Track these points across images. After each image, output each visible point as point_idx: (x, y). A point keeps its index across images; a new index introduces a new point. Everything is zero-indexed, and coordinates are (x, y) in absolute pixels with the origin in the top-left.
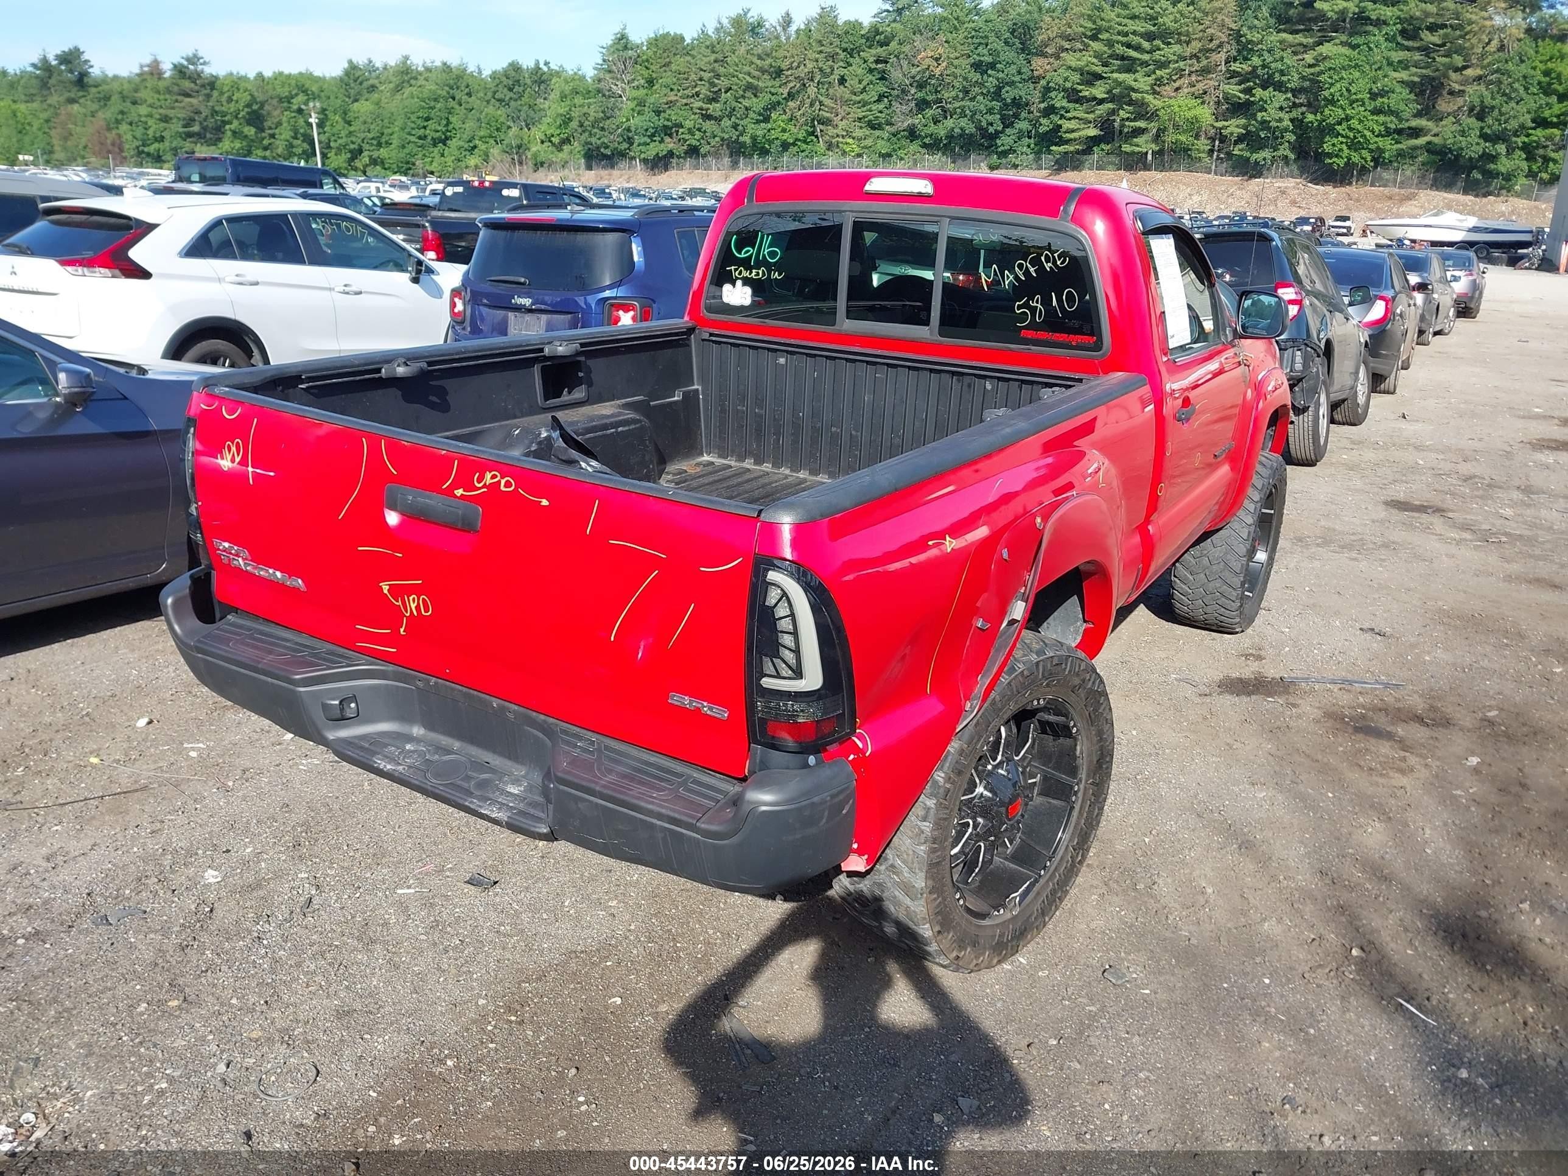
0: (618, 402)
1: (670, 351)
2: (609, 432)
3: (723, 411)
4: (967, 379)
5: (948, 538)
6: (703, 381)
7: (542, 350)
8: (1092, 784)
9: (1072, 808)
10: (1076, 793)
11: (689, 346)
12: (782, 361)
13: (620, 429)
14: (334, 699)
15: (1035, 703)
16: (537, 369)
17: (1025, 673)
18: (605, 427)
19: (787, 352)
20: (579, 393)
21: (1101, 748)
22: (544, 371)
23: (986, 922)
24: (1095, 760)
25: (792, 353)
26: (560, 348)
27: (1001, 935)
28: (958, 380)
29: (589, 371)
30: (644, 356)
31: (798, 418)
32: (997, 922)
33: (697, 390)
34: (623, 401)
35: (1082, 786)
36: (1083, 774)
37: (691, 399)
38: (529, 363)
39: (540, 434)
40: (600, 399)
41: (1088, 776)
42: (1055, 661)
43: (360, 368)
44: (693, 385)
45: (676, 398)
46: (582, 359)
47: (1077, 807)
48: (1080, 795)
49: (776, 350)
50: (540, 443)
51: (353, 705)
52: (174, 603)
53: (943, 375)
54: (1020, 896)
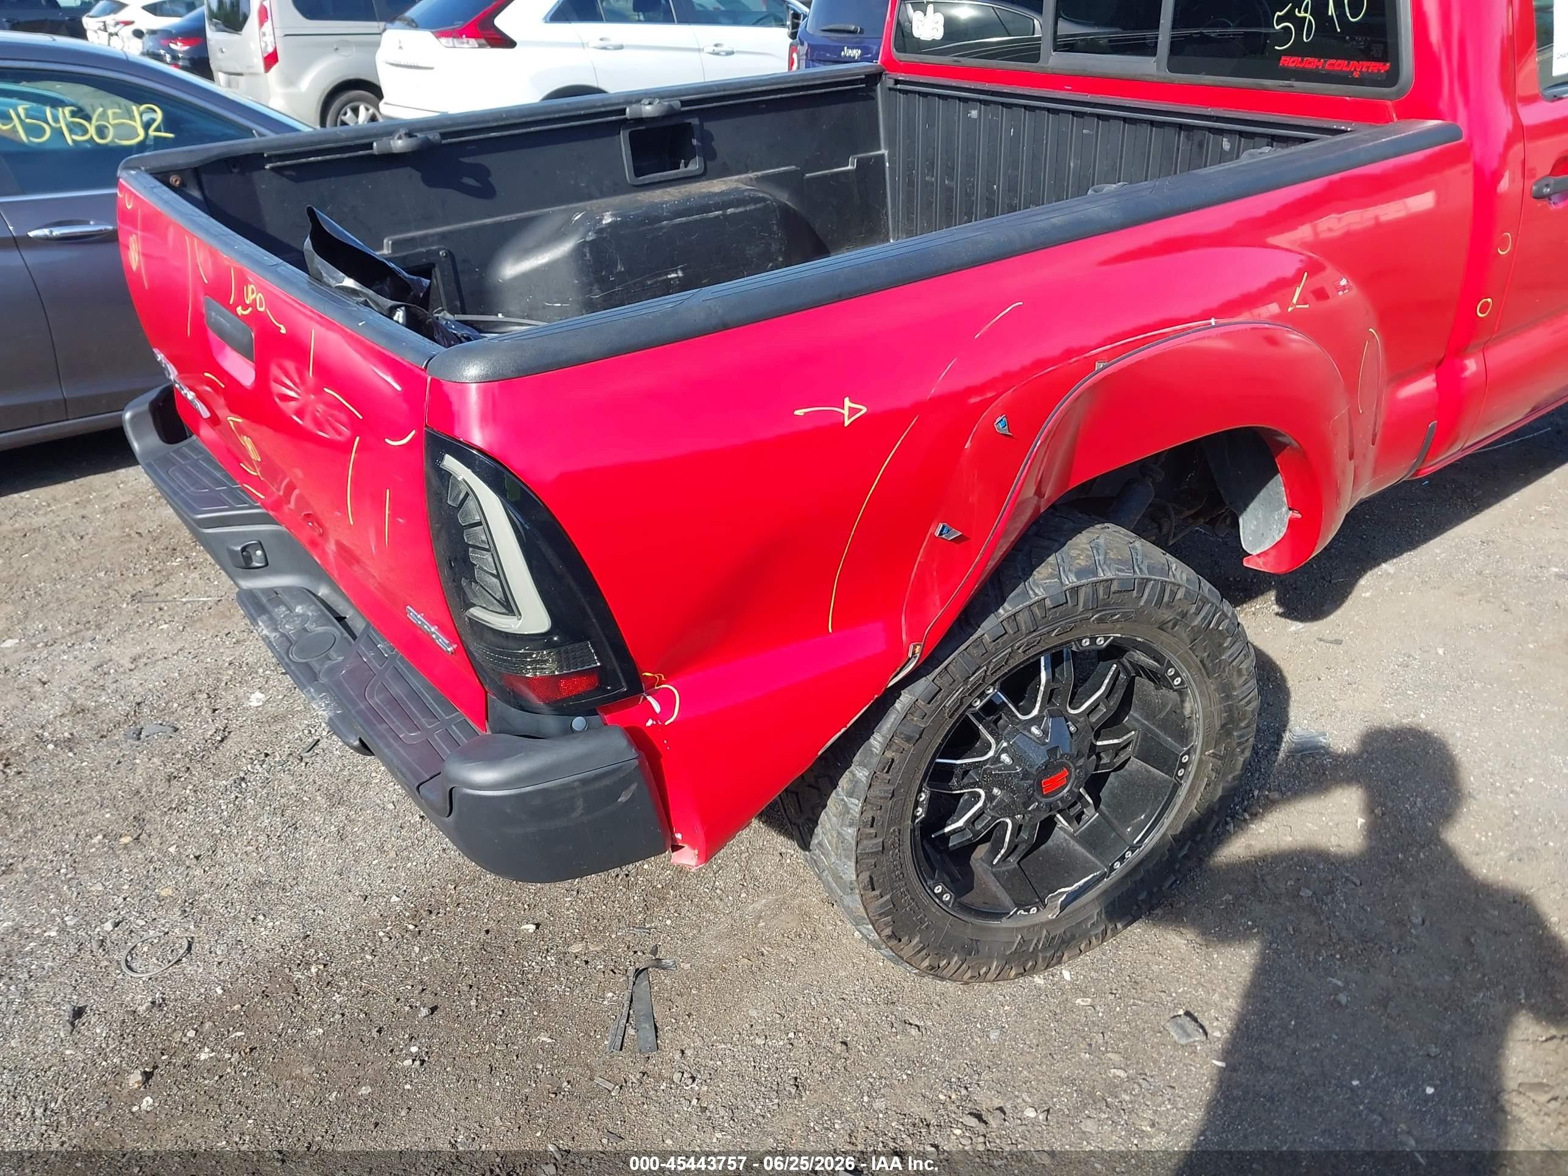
0: (751, 175)
1: (841, 106)
2: (711, 215)
3: (911, 183)
4: (1198, 135)
5: (847, 403)
6: (891, 145)
7: (623, 112)
8: (1214, 755)
9: (1176, 787)
10: (1184, 766)
11: (874, 98)
12: (974, 114)
13: (730, 211)
14: (236, 545)
15: (1086, 642)
16: (623, 137)
17: (1048, 602)
18: (707, 209)
19: (980, 101)
20: (695, 166)
21: (1229, 709)
22: (634, 140)
23: (1005, 923)
24: (1217, 724)
25: (986, 103)
26: (648, 108)
27: (1024, 942)
28: (1188, 138)
29: (707, 138)
30: (799, 115)
31: (993, 192)
32: (1020, 924)
33: (883, 155)
34: (759, 174)
35: (1195, 757)
36: (1198, 741)
37: (871, 170)
38: (612, 129)
39: (601, 220)
40: (725, 171)
41: (1206, 745)
42: (1115, 587)
43: (349, 143)
44: (879, 149)
45: (849, 167)
46: (695, 121)
47: (1186, 786)
48: (1192, 769)
49: (966, 100)
50: (600, 231)
51: (259, 553)
52: (133, 418)
53: (1167, 129)
54: (1069, 894)
